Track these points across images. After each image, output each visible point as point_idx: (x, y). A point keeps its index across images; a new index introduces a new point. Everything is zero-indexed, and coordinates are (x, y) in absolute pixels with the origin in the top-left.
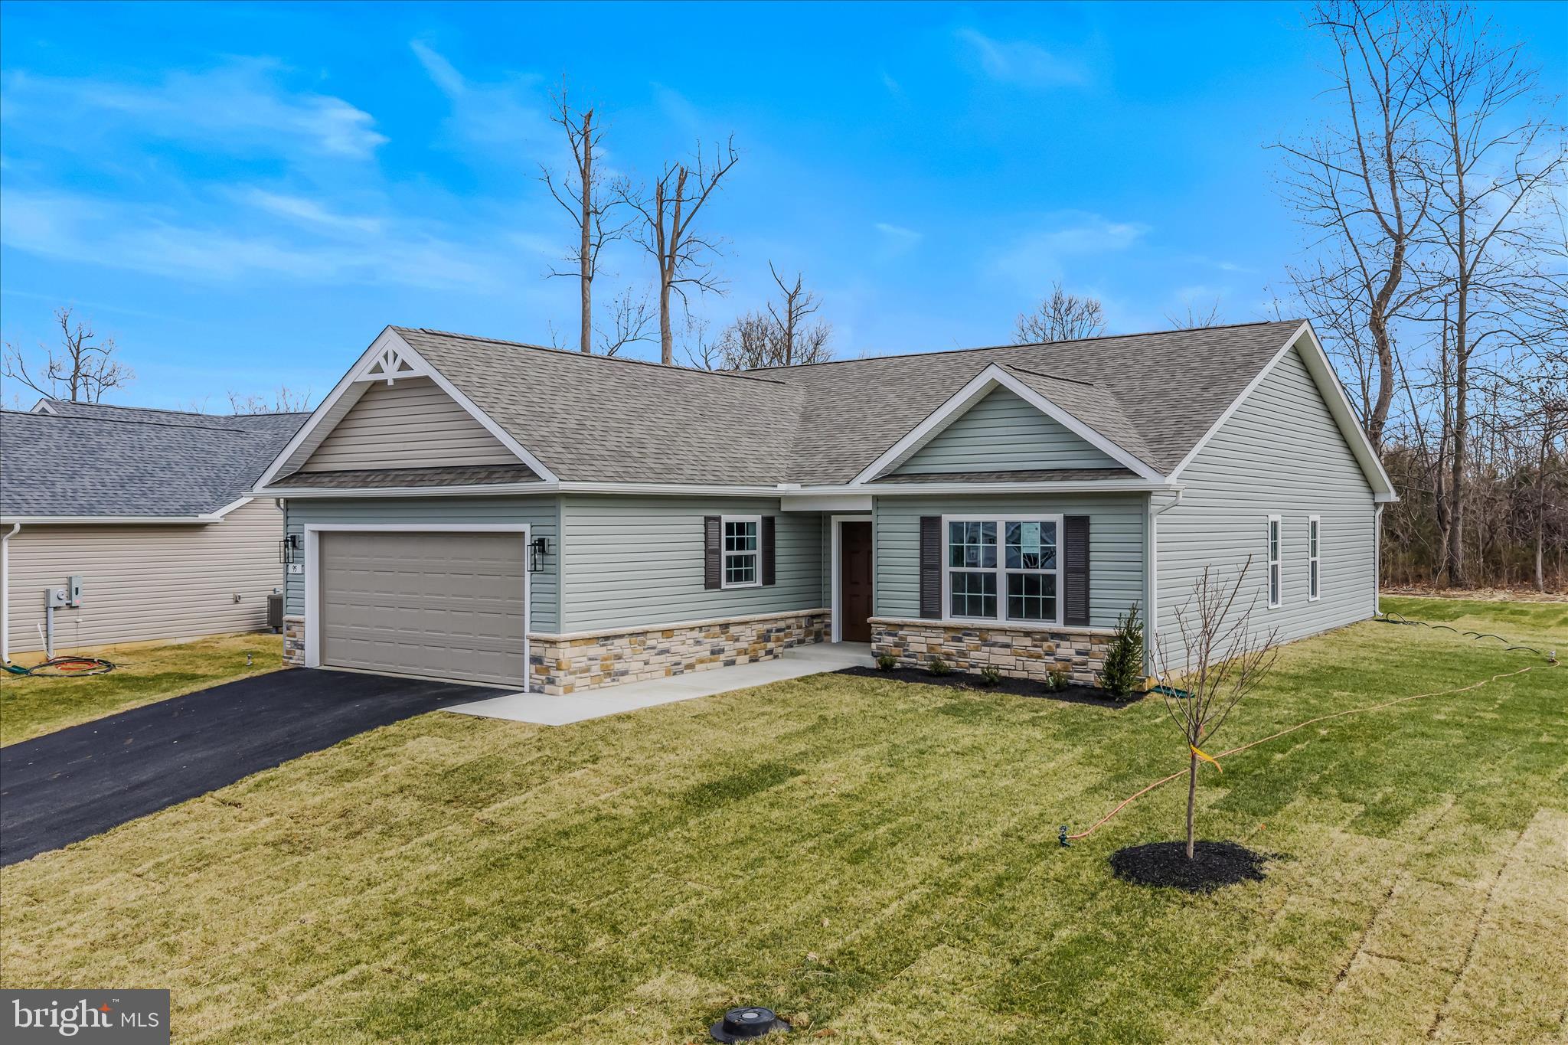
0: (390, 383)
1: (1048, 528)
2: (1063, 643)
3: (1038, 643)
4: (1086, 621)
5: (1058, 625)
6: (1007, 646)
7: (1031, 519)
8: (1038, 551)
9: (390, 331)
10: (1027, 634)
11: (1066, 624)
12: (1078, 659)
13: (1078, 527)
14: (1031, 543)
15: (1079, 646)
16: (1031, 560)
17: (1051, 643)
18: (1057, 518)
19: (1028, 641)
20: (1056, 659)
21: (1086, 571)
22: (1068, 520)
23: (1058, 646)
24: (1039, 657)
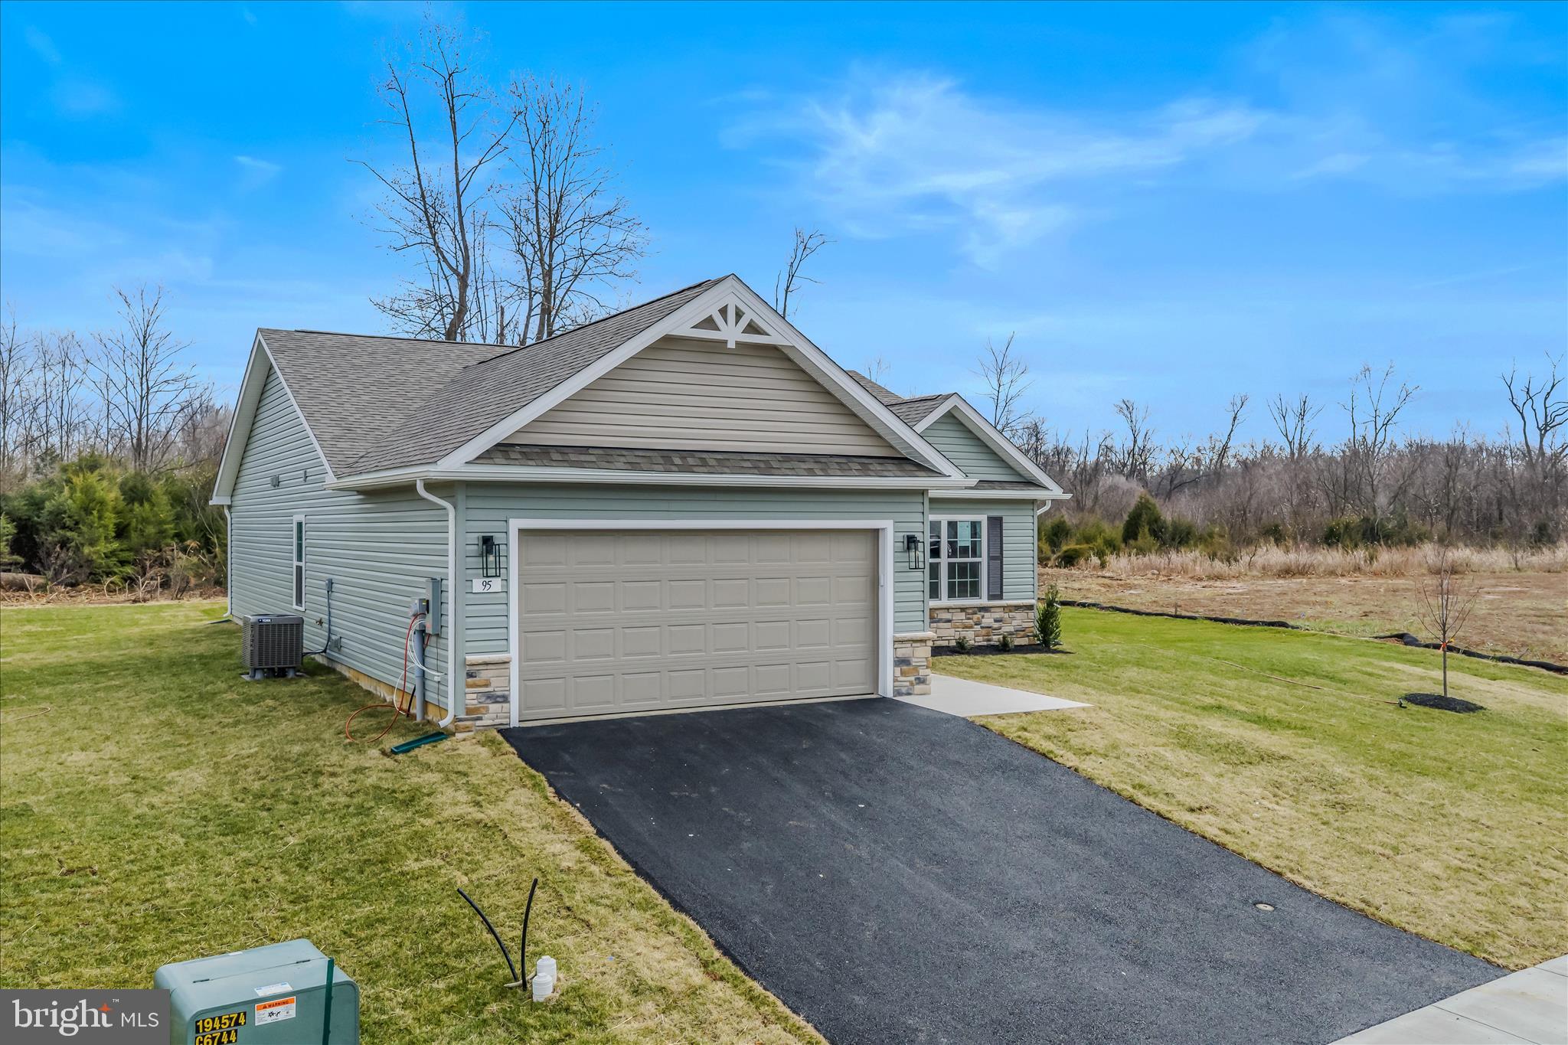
0: (731, 345)
1: (975, 526)
2: (987, 615)
3: (970, 616)
4: (1000, 597)
5: (983, 601)
6: (949, 621)
7: (964, 518)
8: (969, 544)
9: (730, 282)
10: (963, 610)
11: (989, 599)
12: (996, 625)
13: (996, 523)
14: (964, 539)
15: (997, 616)
16: (964, 551)
17: (979, 615)
18: (983, 518)
19: (963, 616)
20: (982, 627)
21: (1001, 558)
22: (990, 519)
23: (983, 617)
24: (971, 627)
